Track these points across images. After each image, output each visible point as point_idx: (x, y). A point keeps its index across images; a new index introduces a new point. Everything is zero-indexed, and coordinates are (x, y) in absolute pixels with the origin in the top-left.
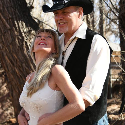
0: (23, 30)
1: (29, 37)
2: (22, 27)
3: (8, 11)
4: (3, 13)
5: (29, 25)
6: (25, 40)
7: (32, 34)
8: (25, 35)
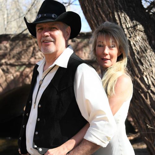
0: (126, 26)
1: (133, 33)
2: (125, 22)
3: (108, 3)
4: (102, 7)
5: (134, 19)
6: (128, 39)
7: (138, 29)
8: (129, 32)
